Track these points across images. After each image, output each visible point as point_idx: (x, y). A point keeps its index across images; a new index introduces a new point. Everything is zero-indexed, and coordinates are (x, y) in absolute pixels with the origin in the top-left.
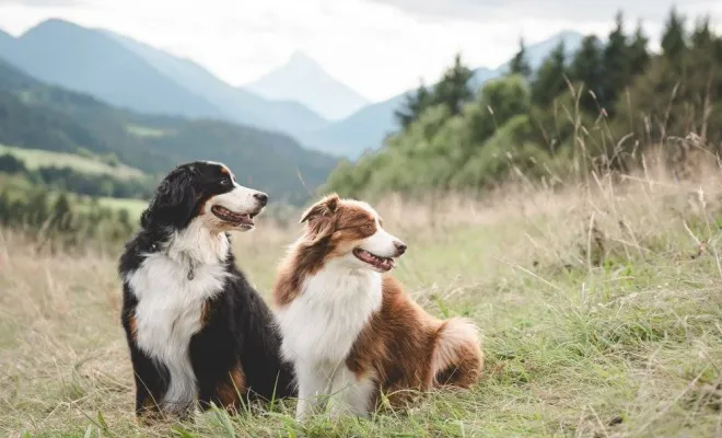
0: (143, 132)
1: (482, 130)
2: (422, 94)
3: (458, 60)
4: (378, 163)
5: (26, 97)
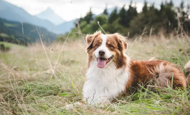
0: (8, 25)
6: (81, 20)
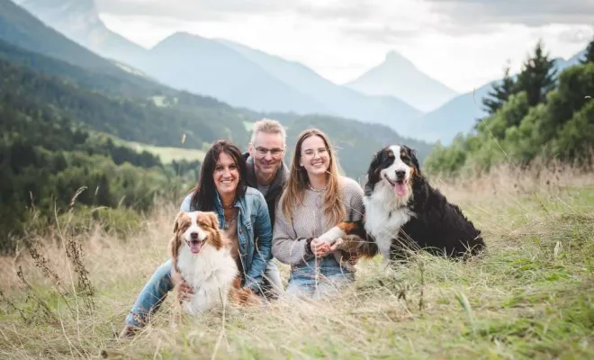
1: (562, 113)
2: (508, 83)
3: (539, 52)
4: (470, 145)
5: (159, 101)
6: (508, 88)
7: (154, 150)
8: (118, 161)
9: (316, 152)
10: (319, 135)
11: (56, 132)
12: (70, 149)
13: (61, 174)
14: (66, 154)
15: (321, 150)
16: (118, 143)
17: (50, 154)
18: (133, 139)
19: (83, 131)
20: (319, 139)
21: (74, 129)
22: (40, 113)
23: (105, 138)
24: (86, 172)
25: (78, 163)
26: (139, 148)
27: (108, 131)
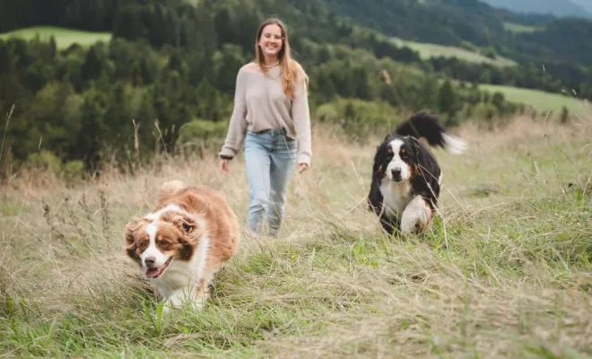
7: (414, 46)
8: (379, 55)
9: (273, 37)
10: (279, 26)
11: (322, 26)
12: (335, 42)
13: (323, 66)
14: (330, 48)
15: (277, 37)
16: (380, 37)
17: (315, 46)
18: (395, 35)
19: (348, 26)
20: (278, 28)
21: (339, 24)
22: (309, 7)
23: (368, 32)
24: (347, 65)
25: (340, 56)
26: (399, 43)
27: (372, 26)
